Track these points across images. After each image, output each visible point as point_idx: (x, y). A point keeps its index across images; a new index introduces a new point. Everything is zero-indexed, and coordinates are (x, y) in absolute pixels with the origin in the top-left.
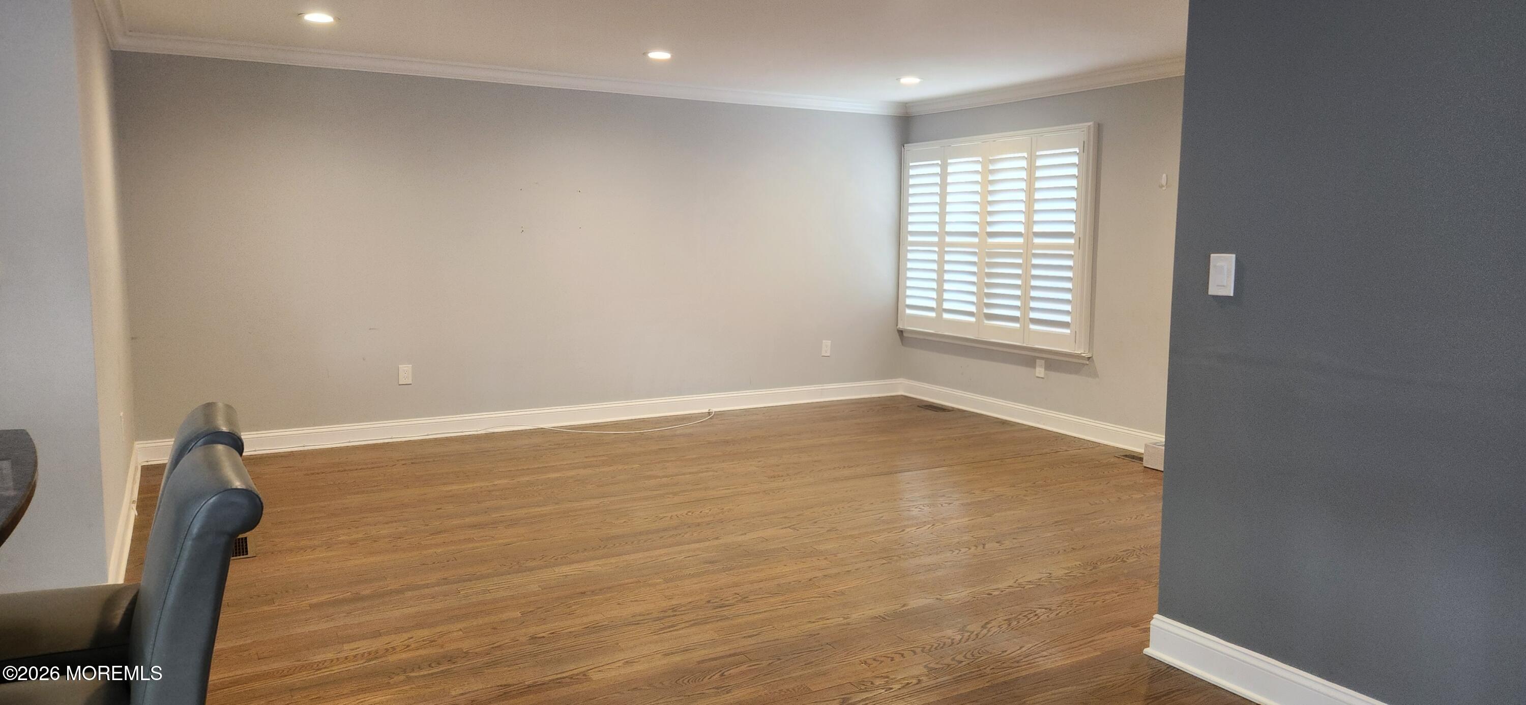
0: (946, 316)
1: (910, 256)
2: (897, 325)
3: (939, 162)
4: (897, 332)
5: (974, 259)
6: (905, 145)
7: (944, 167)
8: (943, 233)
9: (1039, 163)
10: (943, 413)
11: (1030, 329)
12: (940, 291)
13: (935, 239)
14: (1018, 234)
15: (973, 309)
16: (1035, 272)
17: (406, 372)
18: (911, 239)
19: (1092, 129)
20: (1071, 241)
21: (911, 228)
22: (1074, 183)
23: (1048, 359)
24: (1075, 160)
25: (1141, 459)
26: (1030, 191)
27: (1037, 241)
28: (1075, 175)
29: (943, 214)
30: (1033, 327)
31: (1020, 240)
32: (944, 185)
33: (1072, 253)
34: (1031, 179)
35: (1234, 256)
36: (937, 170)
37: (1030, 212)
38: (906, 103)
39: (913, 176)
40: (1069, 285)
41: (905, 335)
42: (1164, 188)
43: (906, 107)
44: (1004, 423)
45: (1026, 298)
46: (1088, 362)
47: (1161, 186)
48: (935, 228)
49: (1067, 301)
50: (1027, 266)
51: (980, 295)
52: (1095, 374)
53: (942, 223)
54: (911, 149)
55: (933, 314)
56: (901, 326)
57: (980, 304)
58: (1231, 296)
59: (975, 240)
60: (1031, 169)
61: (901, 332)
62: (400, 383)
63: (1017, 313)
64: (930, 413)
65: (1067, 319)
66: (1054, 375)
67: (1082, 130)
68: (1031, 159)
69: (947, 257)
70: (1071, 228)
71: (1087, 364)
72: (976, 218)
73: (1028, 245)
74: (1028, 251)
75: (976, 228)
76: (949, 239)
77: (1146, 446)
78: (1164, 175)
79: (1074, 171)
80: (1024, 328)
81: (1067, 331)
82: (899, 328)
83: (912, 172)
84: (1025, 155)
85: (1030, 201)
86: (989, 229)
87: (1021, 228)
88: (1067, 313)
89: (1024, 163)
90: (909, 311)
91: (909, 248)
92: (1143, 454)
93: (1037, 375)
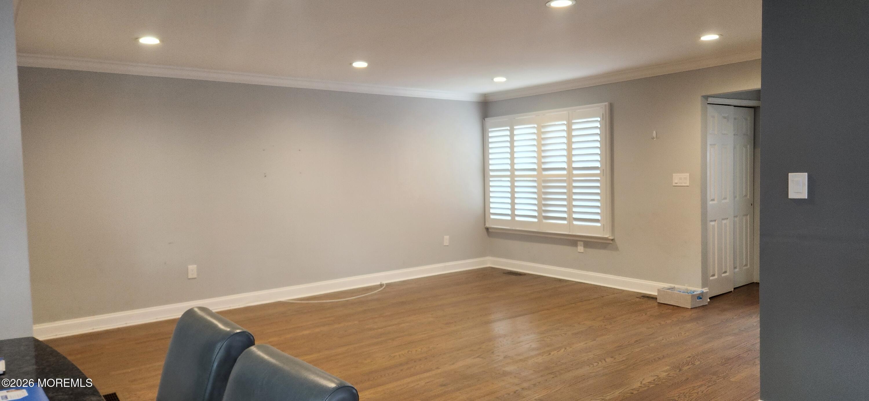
0: (517, 219)
1: (491, 184)
2: (485, 225)
3: (508, 128)
4: (485, 229)
5: (535, 184)
6: (485, 119)
7: (512, 130)
8: (513, 170)
9: (574, 127)
10: (521, 277)
11: (573, 224)
12: (513, 204)
13: (508, 173)
14: (563, 169)
15: (536, 214)
16: (575, 191)
17: (193, 270)
18: (492, 173)
19: (607, 107)
20: (598, 172)
21: (491, 167)
22: (598, 138)
23: (585, 241)
24: (598, 125)
25: (656, 299)
26: (569, 143)
27: (575, 172)
28: (598, 134)
29: (512, 158)
30: (575, 223)
31: (565, 172)
32: (512, 141)
33: (599, 178)
34: (569, 137)
35: (806, 174)
36: (508, 133)
37: (570, 156)
38: (486, 94)
39: (492, 137)
40: (598, 197)
41: (490, 230)
42: (655, 139)
43: (485, 96)
44: (560, 280)
45: (570, 206)
46: (611, 242)
47: (653, 138)
48: (509, 167)
49: (597, 207)
50: (570, 188)
51: (539, 205)
52: (616, 249)
53: (512, 164)
54: (489, 121)
55: (509, 218)
56: (487, 225)
57: (539, 211)
58: (806, 199)
59: (535, 173)
60: (569, 130)
61: (487, 229)
62: (190, 277)
63: (565, 215)
64: (513, 277)
65: (598, 217)
66: (589, 250)
67: (601, 107)
68: (569, 126)
69: (516, 184)
70: (598, 165)
71: (611, 244)
72: (535, 161)
73: (570, 175)
74: (570, 179)
75: (535, 166)
76: (517, 173)
77: (659, 291)
78: (654, 132)
79: (598, 131)
80: (570, 223)
81: (599, 224)
82: (486, 227)
83: (490, 135)
84: (565, 122)
85: (570, 149)
86: (544, 166)
87: (565, 166)
88: (597, 213)
89: (565, 128)
90: (492, 217)
91: (491, 179)
92: (656, 296)
93: (579, 251)
